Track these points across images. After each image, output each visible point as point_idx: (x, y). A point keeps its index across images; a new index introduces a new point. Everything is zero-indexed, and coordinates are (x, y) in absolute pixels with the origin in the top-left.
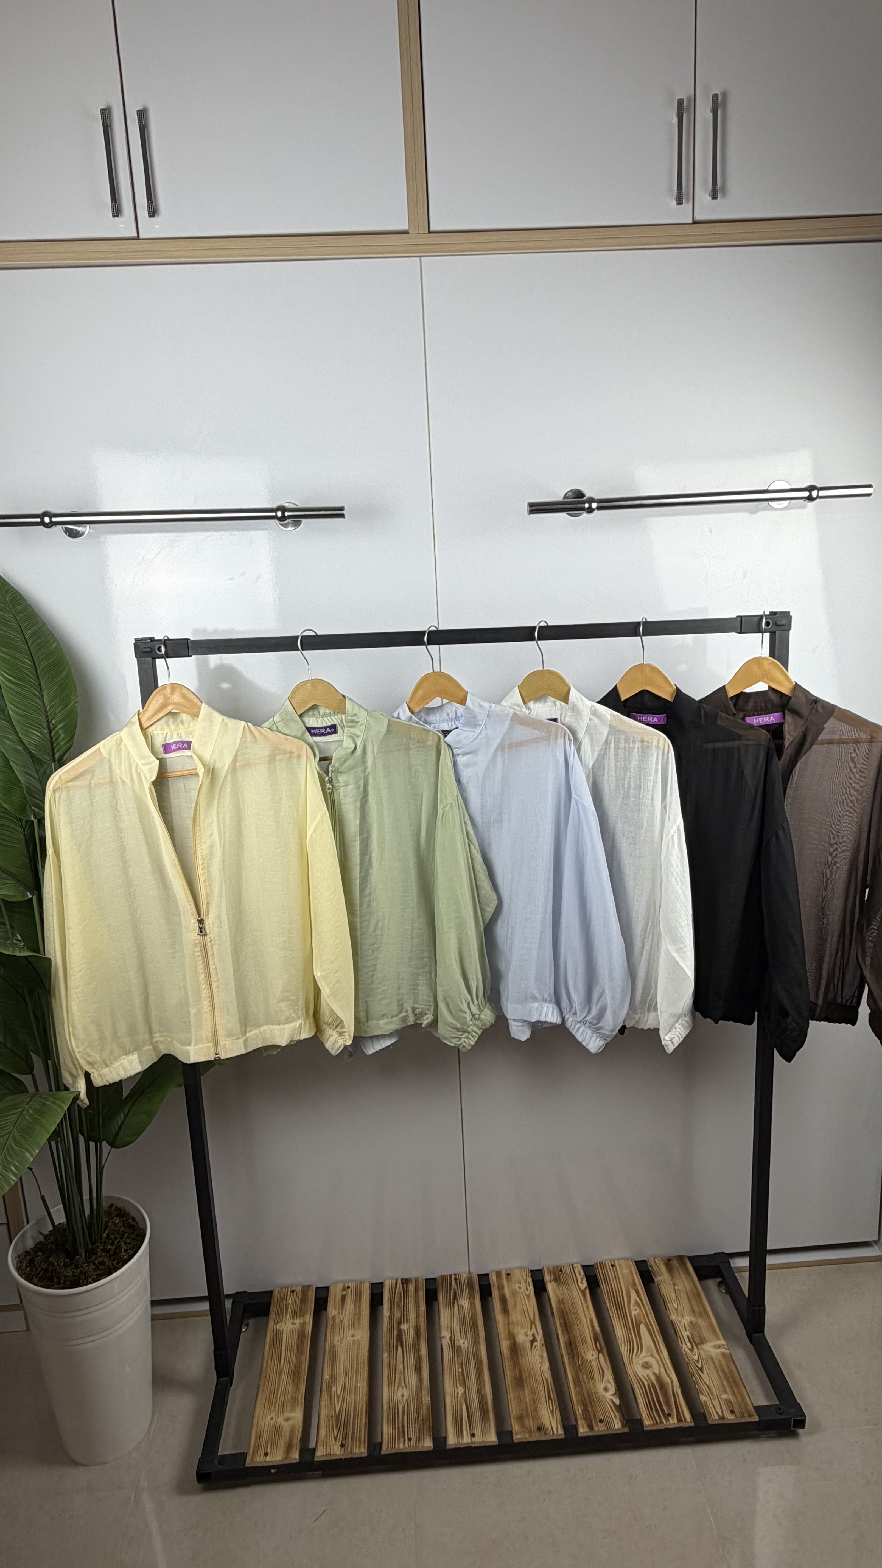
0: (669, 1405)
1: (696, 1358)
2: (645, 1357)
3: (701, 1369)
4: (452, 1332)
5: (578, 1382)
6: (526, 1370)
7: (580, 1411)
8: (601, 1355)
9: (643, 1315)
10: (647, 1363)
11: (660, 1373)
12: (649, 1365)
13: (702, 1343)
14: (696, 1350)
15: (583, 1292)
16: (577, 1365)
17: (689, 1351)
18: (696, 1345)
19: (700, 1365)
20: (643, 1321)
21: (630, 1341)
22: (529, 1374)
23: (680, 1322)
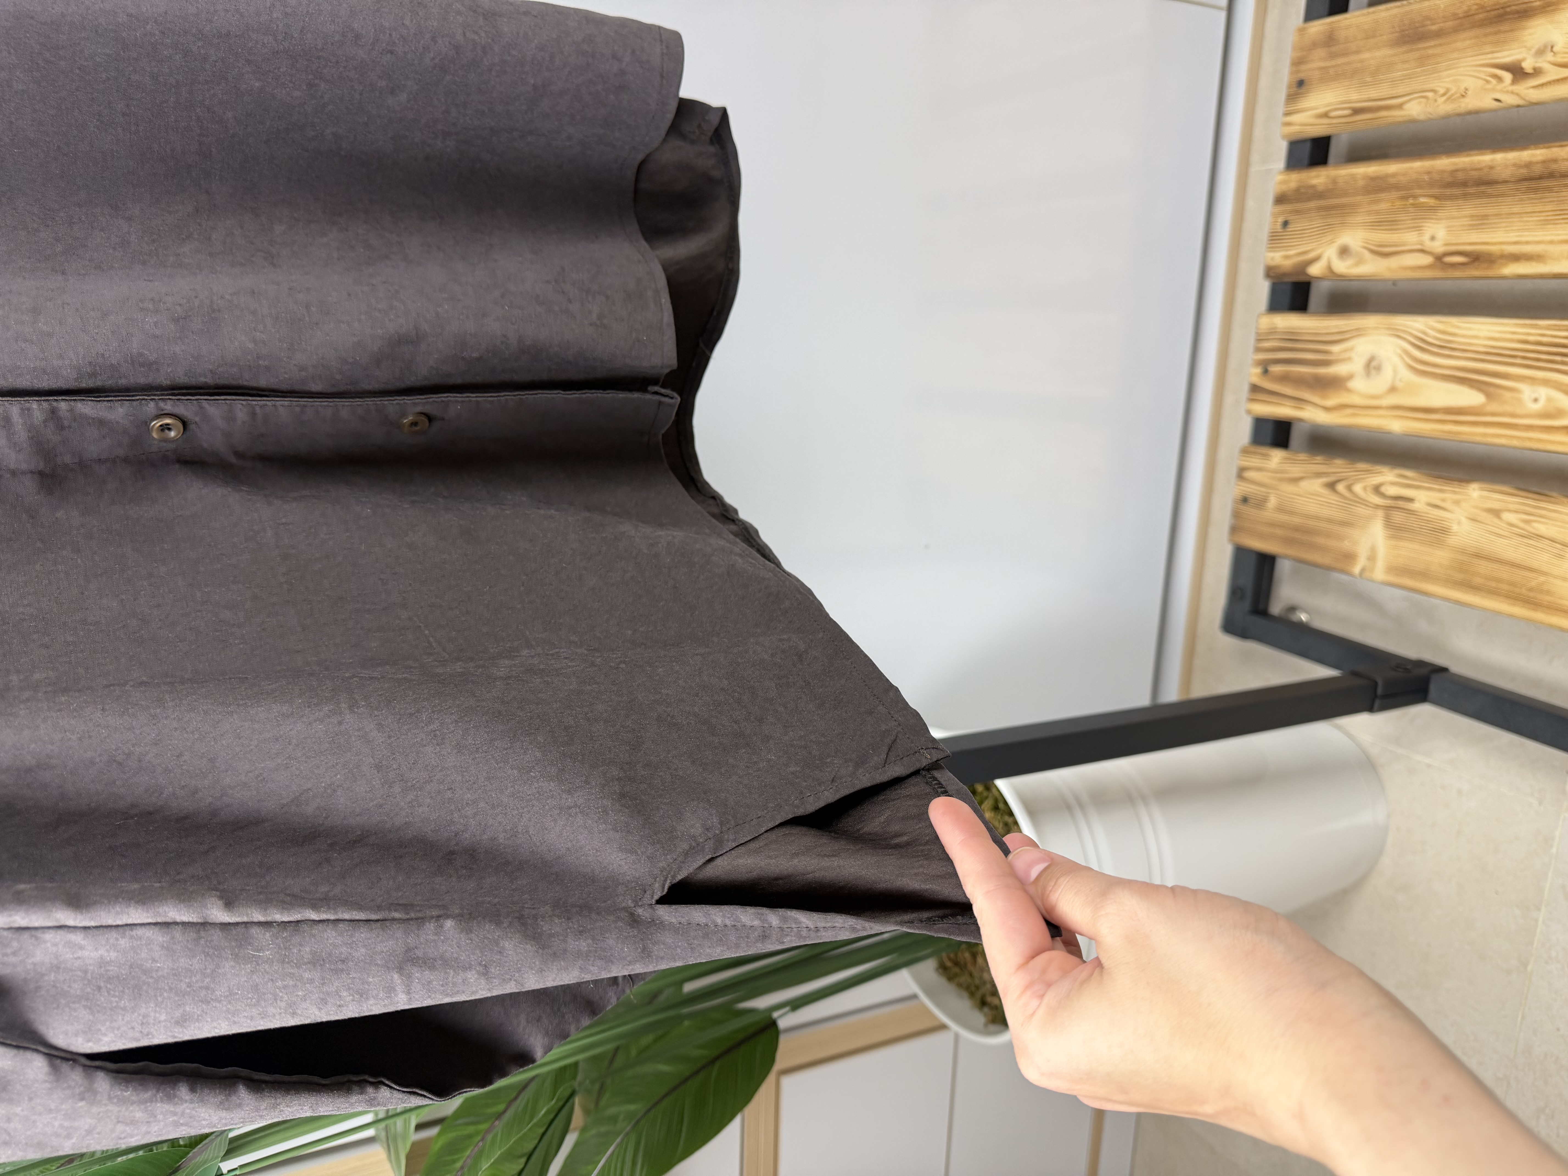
0: (1284, 378)
1: (1358, 488)
2: (1395, 371)
3: (1331, 486)
5: (1377, 186)
6: (1438, 51)
7: (1315, 182)
8: (1427, 260)
9: (1513, 415)
10: (1378, 369)
11: (1349, 390)
12: (1373, 372)
13: (1389, 524)
14: (1377, 500)
16: (1418, 192)
17: (1376, 480)
18: (1388, 508)
19: (1340, 487)
20: (1494, 407)
21: (1445, 348)
22: (1428, 57)
23: (1457, 502)
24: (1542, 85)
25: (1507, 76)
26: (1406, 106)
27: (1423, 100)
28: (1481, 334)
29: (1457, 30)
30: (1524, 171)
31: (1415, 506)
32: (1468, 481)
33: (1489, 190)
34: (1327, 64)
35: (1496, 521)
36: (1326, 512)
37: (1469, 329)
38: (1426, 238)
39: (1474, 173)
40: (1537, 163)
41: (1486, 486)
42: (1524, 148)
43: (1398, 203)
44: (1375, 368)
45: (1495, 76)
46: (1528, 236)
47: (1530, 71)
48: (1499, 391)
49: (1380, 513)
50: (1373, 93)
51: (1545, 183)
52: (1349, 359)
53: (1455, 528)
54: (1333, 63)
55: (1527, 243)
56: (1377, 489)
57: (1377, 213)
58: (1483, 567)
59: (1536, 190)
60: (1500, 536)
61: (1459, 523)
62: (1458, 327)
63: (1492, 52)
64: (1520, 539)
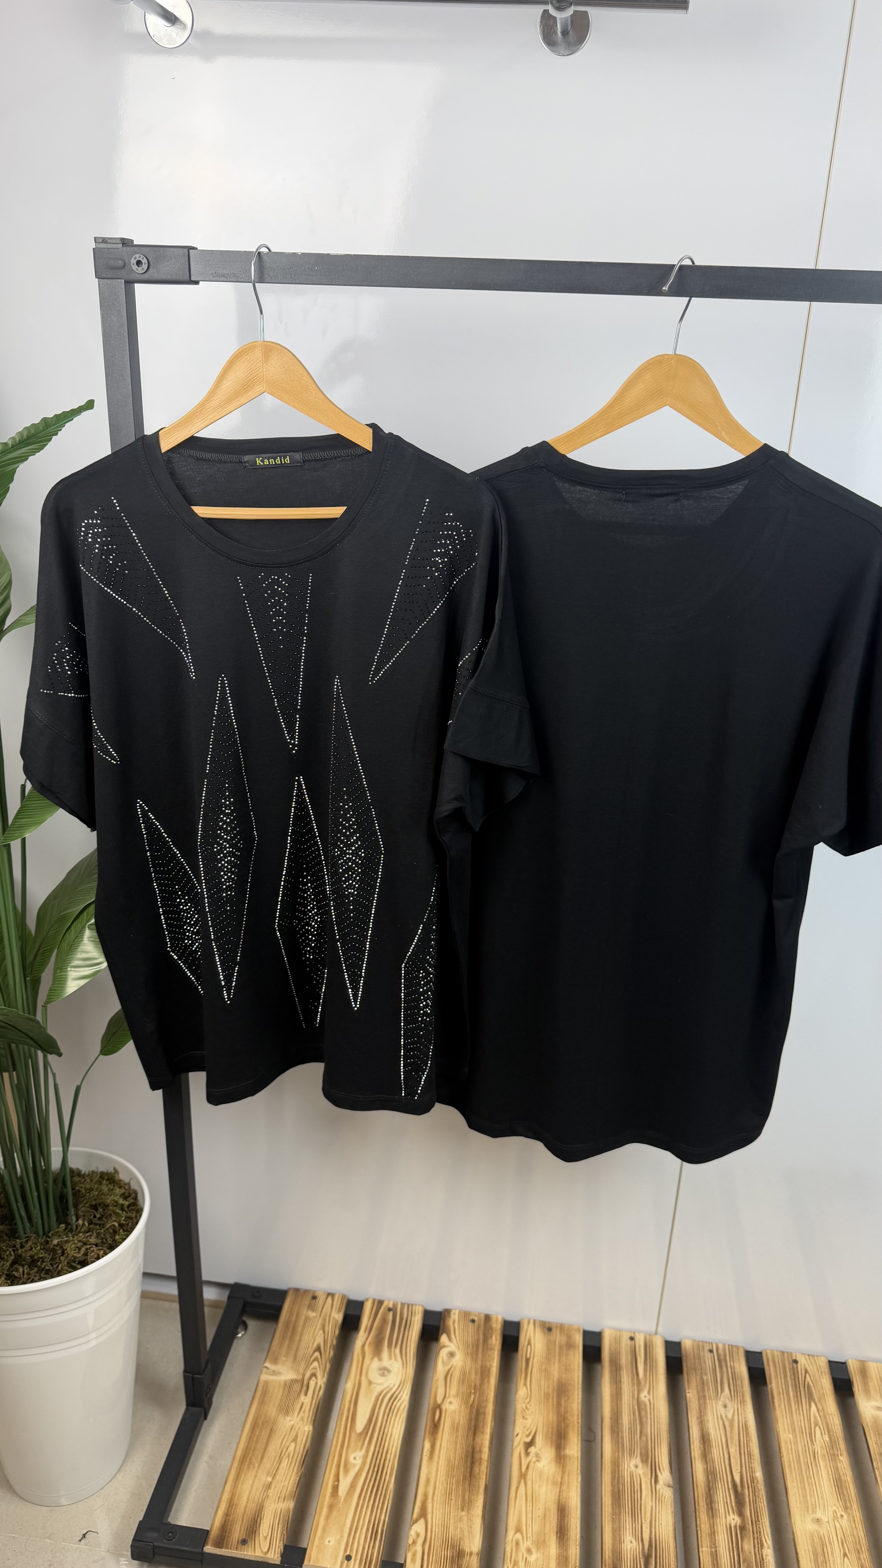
0: (384, 1321)
1: (315, 1364)
2: (381, 1384)
3: (318, 1349)
4: (654, 1491)
5: (484, 1373)
6: (550, 1404)
7: (494, 1338)
8: (439, 1401)
9: (348, 1447)
10: (383, 1375)
11: (373, 1358)
12: (381, 1372)
13: (293, 1382)
14: (308, 1375)
15: (423, 1514)
16: (477, 1395)
17: (319, 1375)
18: (302, 1381)
19: (317, 1354)
20: (354, 1437)
21: (390, 1410)
22: (548, 1400)
23: (302, 1419)
24: (520, 1457)
25: (528, 1440)
26: (525, 1388)
27: (525, 1397)
28: (394, 1430)
29: (559, 1414)
30: (478, 1449)
31: (302, 1397)
32: (313, 1425)
33: (471, 1432)
34: (557, 1344)
35: (290, 1440)
36: (303, 1345)
37: (398, 1424)
38: (452, 1400)
39: (482, 1424)
40: (481, 1455)
41: (310, 1433)
42: (490, 1449)
43: (473, 1385)
44: (384, 1373)
45: (530, 1433)
46: (443, 1452)
47: (529, 1451)
48: (362, 1439)
49: (300, 1377)
50: (535, 1370)
51: (469, 1460)
52: (390, 1358)
53: (288, 1419)
54: (557, 1348)
55: (440, 1452)
56: (314, 1375)
57: (470, 1373)
58: (265, 1435)
59: (467, 1456)
60: (282, 1442)
61: (290, 1420)
62: (400, 1417)
63: (543, 1431)
64: (280, 1451)
